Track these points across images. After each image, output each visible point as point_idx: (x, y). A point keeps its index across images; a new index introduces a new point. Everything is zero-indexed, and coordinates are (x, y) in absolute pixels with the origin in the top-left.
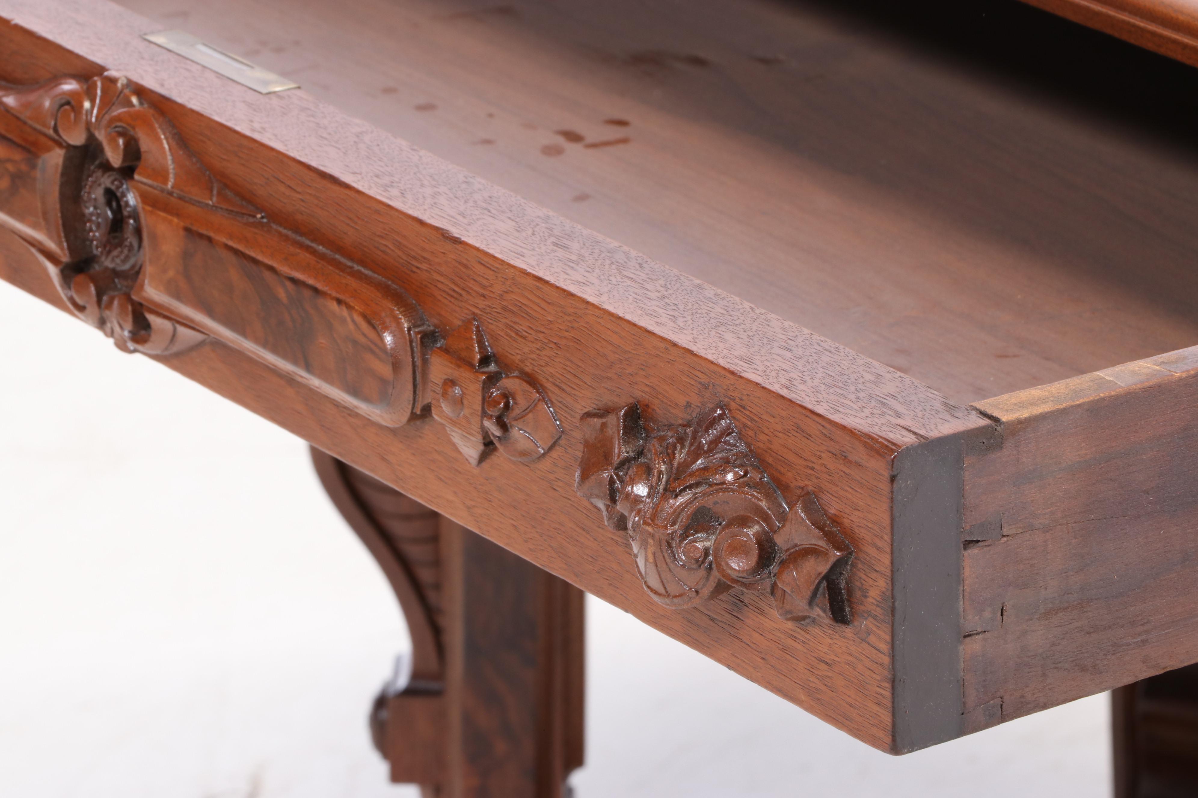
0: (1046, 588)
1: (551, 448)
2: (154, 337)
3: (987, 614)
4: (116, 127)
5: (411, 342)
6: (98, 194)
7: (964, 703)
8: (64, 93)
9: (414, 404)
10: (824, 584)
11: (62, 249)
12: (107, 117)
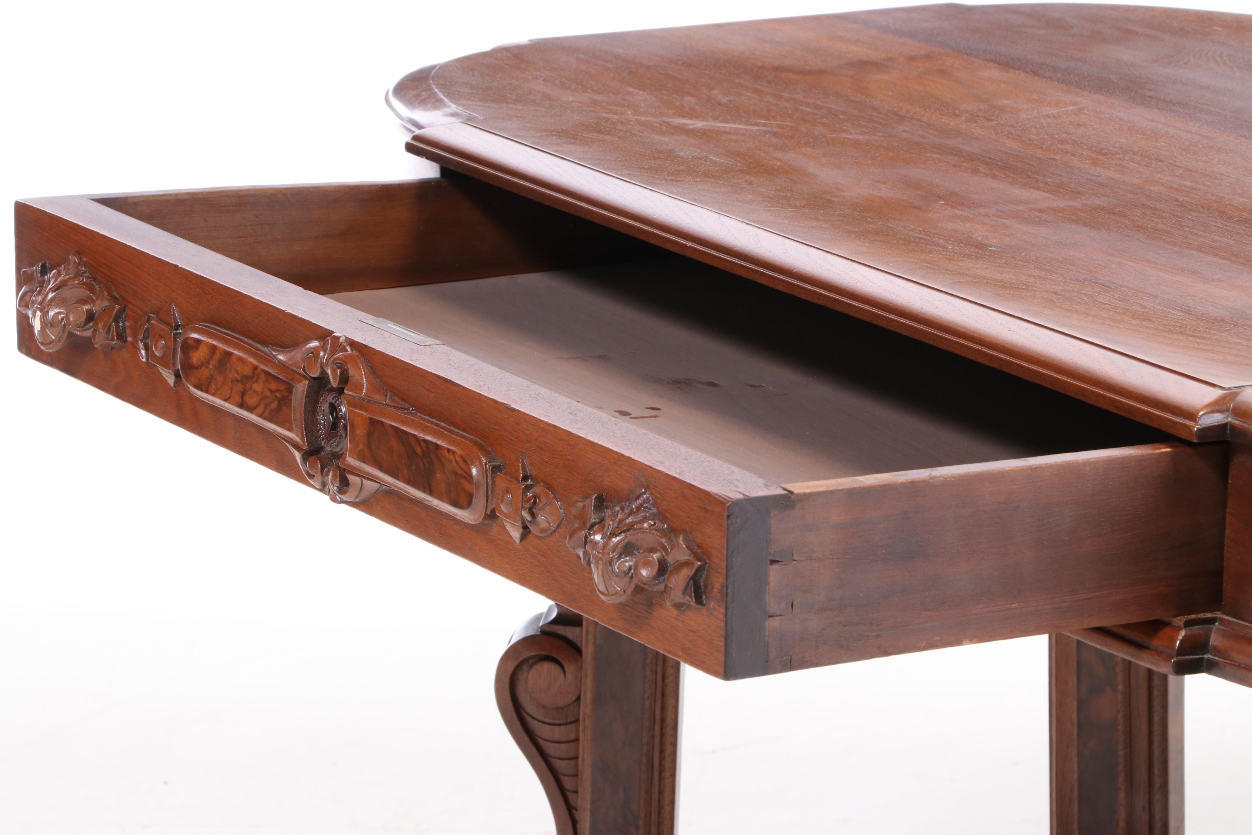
0: (819, 595)
1: (558, 526)
2: (351, 489)
3: (783, 605)
4: (336, 364)
5: (486, 470)
6: (325, 407)
7: (768, 656)
8: (310, 348)
9: (486, 508)
10: (692, 582)
11: (303, 442)
12: (332, 359)
